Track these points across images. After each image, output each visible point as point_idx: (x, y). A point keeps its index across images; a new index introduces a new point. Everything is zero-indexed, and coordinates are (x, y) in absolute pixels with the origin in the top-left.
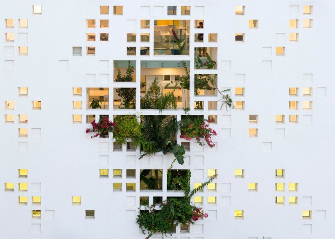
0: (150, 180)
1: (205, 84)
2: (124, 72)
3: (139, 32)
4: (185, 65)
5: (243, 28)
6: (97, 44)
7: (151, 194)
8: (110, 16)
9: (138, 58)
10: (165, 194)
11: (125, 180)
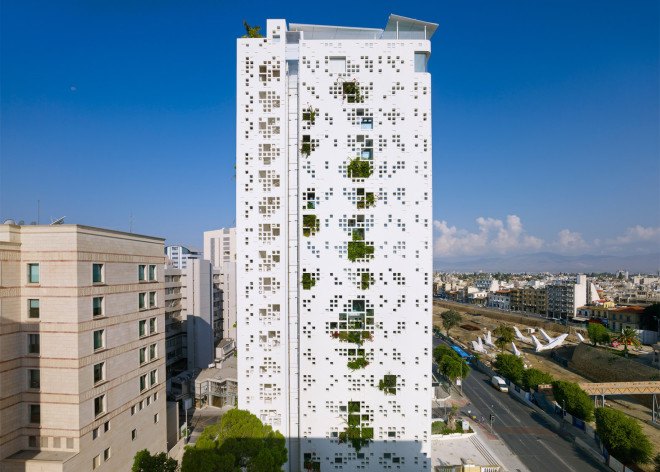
0: (352, 352)
1: (370, 321)
2: (343, 316)
3: (348, 304)
4: (363, 315)
5: (382, 302)
6: (334, 308)
7: (352, 357)
8: (338, 299)
9: (347, 312)
10: (357, 357)
11: (343, 352)
